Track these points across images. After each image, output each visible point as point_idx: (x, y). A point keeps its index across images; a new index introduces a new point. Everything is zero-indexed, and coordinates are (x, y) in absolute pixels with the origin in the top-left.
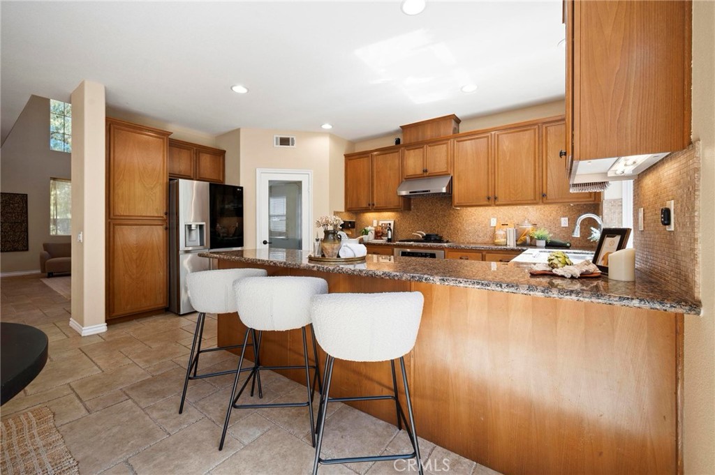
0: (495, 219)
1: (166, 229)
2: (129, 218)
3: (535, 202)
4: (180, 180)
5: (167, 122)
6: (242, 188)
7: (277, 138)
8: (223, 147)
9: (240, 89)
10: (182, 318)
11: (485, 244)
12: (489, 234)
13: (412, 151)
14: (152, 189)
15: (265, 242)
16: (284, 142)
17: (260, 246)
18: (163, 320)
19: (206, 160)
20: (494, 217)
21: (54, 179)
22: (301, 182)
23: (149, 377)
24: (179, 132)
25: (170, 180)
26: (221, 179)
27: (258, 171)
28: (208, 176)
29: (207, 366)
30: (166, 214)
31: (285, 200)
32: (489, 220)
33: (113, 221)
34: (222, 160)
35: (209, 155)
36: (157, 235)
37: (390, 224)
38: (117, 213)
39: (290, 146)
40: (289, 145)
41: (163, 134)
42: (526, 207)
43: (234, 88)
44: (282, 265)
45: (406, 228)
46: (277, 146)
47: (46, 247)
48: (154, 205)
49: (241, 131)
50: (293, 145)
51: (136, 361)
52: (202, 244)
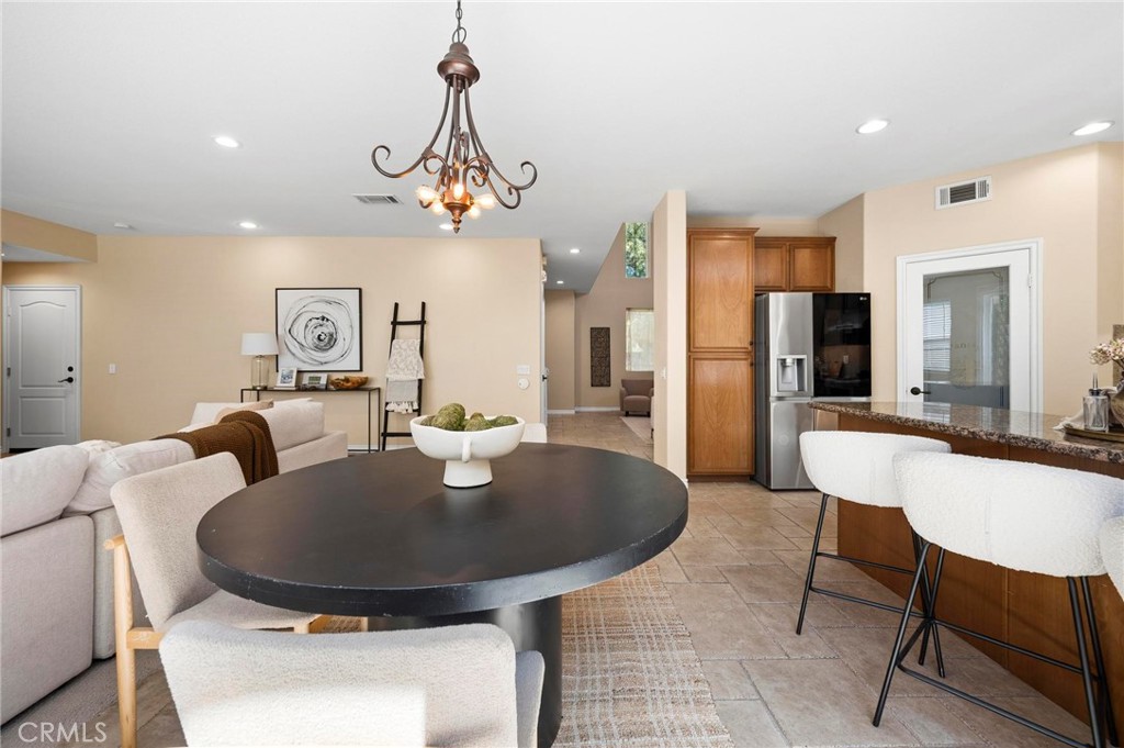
1: (752, 365)
2: (710, 350)
4: (771, 294)
5: (750, 214)
6: (868, 295)
7: (942, 192)
8: (830, 233)
9: (873, 126)
10: (774, 495)
14: (734, 310)
15: (915, 391)
16: (962, 194)
17: (904, 396)
18: (747, 491)
19: (804, 257)
21: (629, 309)
22: (1006, 269)
23: (745, 563)
24: (768, 225)
25: (756, 295)
26: (829, 285)
27: (901, 261)
28: (807, 282)
29: (826, 579)
30: (751, 344)
31: (948, 307)
33: (694, 355)
34: (829, 253)
35: (808, 251)
36: (740, 371)
38: (697, 345)
39: (978, 199)
40: (974, 198)
41: (747, 233)
43: (861, 130)
44: (995, 438)
46: (944, 206)
47: (624, 383)
48: (737, 333)
49: (866, 196)
50: (984, 195)
51: (726, 535)
52: (801, 388)
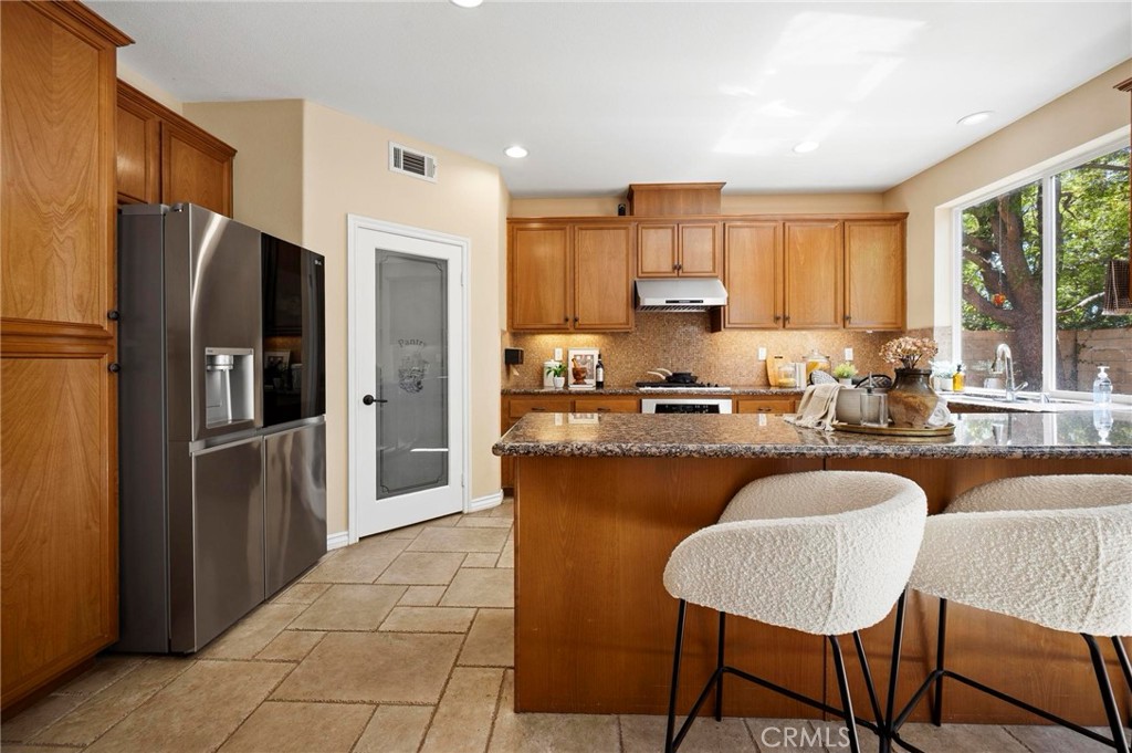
0: (765, 350)
1: (113, 370)
3: (835, 326)
6: (322, 259)
7: (397, 151)
11: (751, 386)
12: (758, 370)
13: (652, 231)
15: (368, 400)
16: (414, 164)
20: (763, 346)
22: (445, 262)
27: (352, 221)
32: (757, 350)
34: (225, 173)
35: (194, 152)
37: (592, 356)
39: (426, 178)
40: (422, 173)
42: (804, 332)
45: (620, 363)
46: (397, 169)
50: (431, 175)
